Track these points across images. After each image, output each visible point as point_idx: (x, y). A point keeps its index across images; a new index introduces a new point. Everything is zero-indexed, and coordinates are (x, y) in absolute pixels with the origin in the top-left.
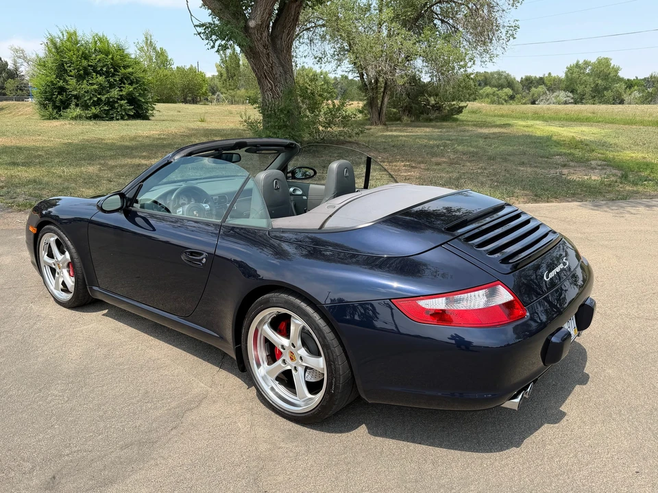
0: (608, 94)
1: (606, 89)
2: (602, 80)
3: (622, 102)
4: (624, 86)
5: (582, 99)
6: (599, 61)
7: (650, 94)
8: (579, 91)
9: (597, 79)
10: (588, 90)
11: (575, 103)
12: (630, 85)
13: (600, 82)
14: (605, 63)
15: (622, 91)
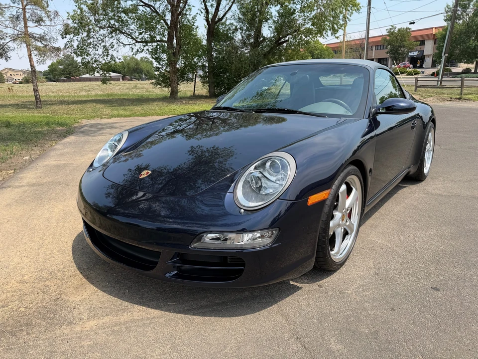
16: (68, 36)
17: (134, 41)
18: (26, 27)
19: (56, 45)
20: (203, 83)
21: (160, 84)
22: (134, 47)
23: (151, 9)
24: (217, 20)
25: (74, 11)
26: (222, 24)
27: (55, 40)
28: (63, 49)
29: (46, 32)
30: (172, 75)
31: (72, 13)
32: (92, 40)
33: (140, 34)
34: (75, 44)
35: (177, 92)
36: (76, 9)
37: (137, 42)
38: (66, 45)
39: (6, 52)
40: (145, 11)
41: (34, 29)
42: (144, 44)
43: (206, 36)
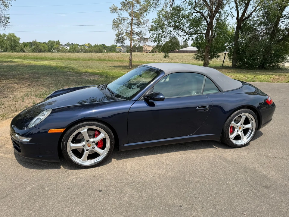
0: (17, 48)
1: (16, 46)
2: (14, 42)
3: (24, 52)
4: (23, 46)
5: (7, 50)
6: (10, 34)
7: (34, 49)
8: (4, 47)
9: (11, 42)
10: (8, 46)
11: (4, 52)
12: (25, 45)
13: (13, 43)
14: (13, 35)
15: (23, 47)
16: (152, 32)
17: (186, 34)
18: (132, 28)
19: (146, 37)
20: (230, 58)
21: (198, 59)
22: (185, 37)
23: (201, 14)
24: (244, 18)
25: (156, 18)
26: (250, 20)
27: (145, 34)
28: (149, 39)
29: (141, 31)
30: (206, 53)
31: (155, 20)
32: (164, 33)
33: (190, 29)
34: (155, 36)
35: (208, 64)
36: (157, 17)
37: (187, 34)
38: (151, 36)
39: (124, 40)
40: (196, 15)
41: (136, 29)
42: (190, 35)
43: (236, 29)
